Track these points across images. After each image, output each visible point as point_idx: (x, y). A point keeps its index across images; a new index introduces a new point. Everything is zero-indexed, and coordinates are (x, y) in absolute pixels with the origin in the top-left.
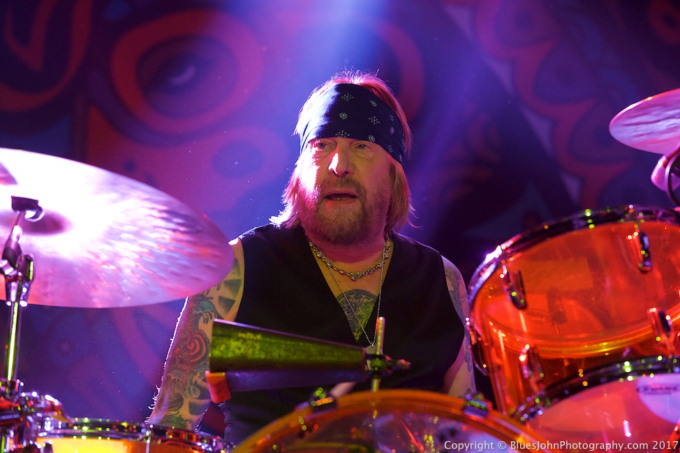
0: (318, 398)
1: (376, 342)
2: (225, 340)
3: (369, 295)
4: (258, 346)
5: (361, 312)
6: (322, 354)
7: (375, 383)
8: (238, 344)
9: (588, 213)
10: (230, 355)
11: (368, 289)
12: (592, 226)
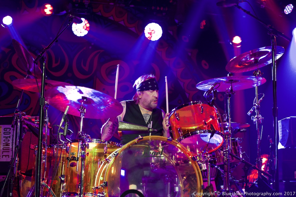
0: (139, 137)
1: (151, 123)
2: (122, 125)
3: (149, 115)
4: (128, 126)
5: (147, 118)
6: (140, 128)
7: (150, 134)
8: (124, 126)
9: (192, 102)
10: (123, 128)
11: (149, 114)
12: (192, 105)
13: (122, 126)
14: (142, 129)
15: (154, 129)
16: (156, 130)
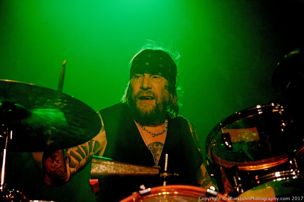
0: (142, 190)
2: (98, 165)
3: (161, 144)
4: (112, 167)
6: (141, 170)
9: (258, 107)
10: (100, 171)
11: (162, 142)
13: (99, 168)
14: (146, 173)
15: (172, 173)
16: (177, 175)
